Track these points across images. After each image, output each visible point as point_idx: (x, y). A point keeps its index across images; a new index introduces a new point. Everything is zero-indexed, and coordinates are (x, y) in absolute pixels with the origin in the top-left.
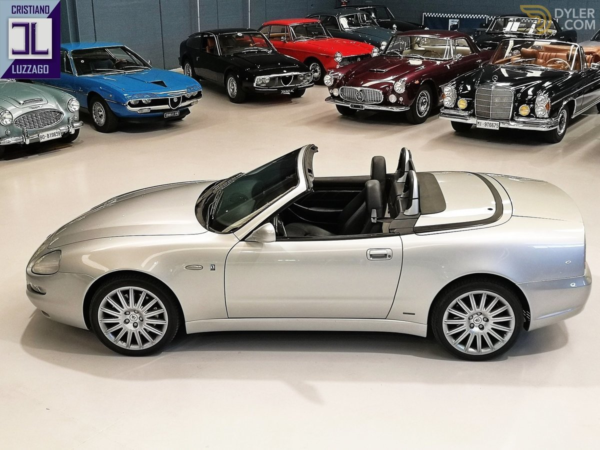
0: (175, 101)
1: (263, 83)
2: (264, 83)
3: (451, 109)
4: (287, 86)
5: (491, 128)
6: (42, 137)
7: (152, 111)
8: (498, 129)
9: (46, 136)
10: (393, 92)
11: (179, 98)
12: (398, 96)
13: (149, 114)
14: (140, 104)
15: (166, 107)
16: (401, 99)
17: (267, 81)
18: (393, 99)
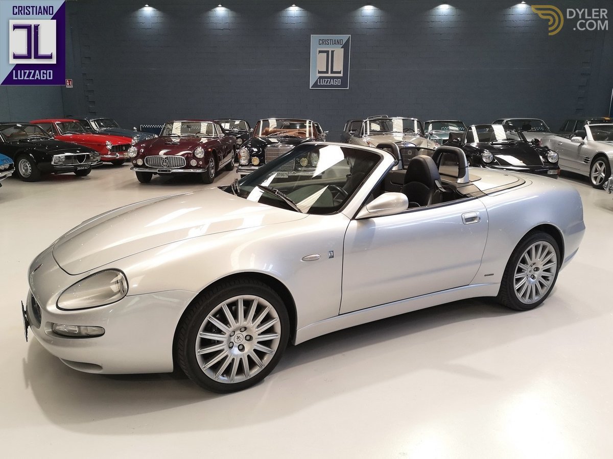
1: (59, 161)
2: (61, 162)
3: (245, 165)
4: (82, 163)
5: (282, 177)
8: (287, 177)
10: (194, 157)
12: (198, 160)
16: (201, 163)
17: (63, 160)
18: (194, 163)
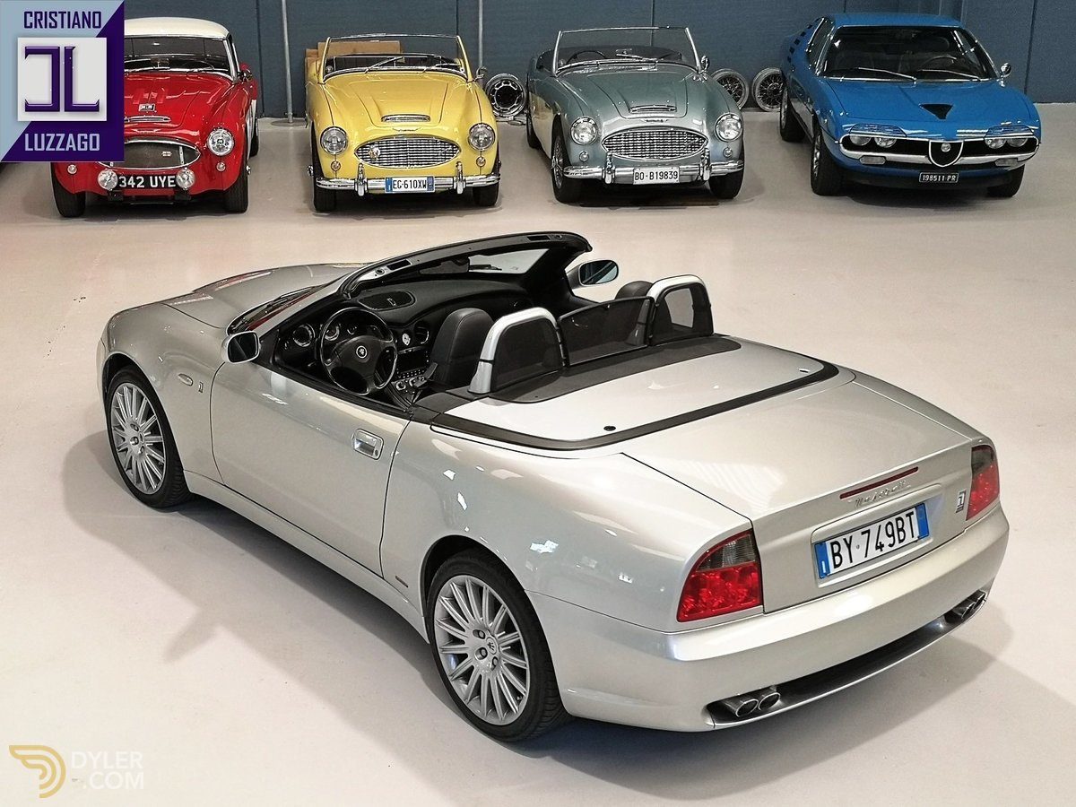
0: (946, 148)
6: (638, 176)
7: (889, 163)
9: (648, 176)
11: (955, 147)
13: (883, 169)
14: (872, 146)
15: (920, 159)
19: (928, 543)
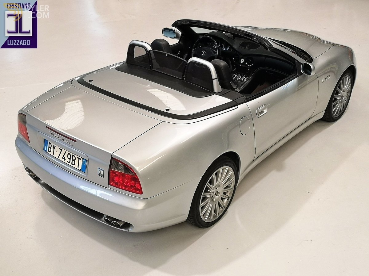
19: (83, 174)
